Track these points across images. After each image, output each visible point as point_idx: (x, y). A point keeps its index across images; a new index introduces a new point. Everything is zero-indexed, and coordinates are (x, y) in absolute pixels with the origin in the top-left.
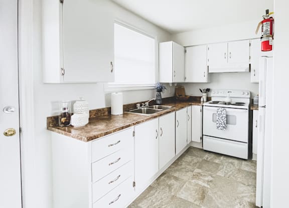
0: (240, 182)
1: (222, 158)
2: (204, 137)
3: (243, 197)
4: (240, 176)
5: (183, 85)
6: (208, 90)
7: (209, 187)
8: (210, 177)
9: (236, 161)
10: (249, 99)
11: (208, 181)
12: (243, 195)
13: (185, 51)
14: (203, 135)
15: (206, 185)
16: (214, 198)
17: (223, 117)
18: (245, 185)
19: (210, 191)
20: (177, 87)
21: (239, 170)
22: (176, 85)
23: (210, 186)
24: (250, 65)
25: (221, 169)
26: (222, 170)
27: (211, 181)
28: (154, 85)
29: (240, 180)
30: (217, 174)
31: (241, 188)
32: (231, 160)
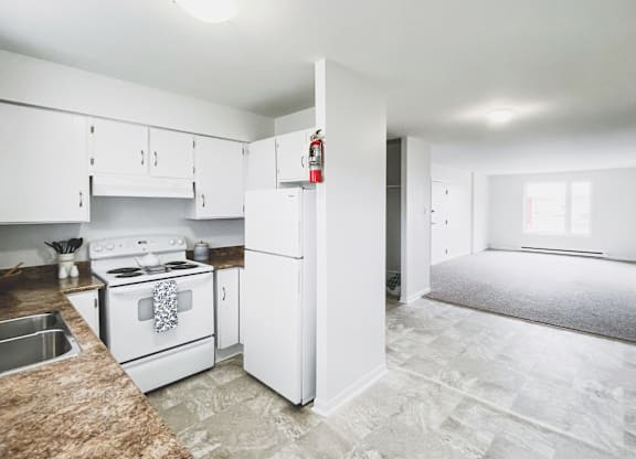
0: (244, 401)
1: (169, 392)
3: (270, 412)
4: (233, 394)
6: (75, 243)
7: (217, 445)
8: (198, 433)
9: (200, 381)
10: (184, 253)
11: (206, 441)
12: (266, 411)
15: (211, 448)
16: (247, 448)
17: (169, 300)
18: (251, 399)
19: (229, 448)
21: (220, 388)
23: (218, 442)
25: (195, 410)
26: (199, 409)
27: (209, 437)
29: (242, 399)
30: (201, 419)
31: (256, 405)
32: (189, 385)
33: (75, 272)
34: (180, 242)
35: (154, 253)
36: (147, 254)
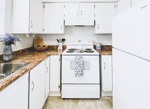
2: (62, 85)
5: (41, 36)
6: (63, 40)
10: (93, 46)
13: (44, 7)
14: (61, 84)
17: (80, 64)
20: (36, 38)
22: (34, 36)
24: (95, 21)
28: (4, 37)
33: (62, 48)
34: (91, 42)
35: (81, 45)
36: (79, 45)
